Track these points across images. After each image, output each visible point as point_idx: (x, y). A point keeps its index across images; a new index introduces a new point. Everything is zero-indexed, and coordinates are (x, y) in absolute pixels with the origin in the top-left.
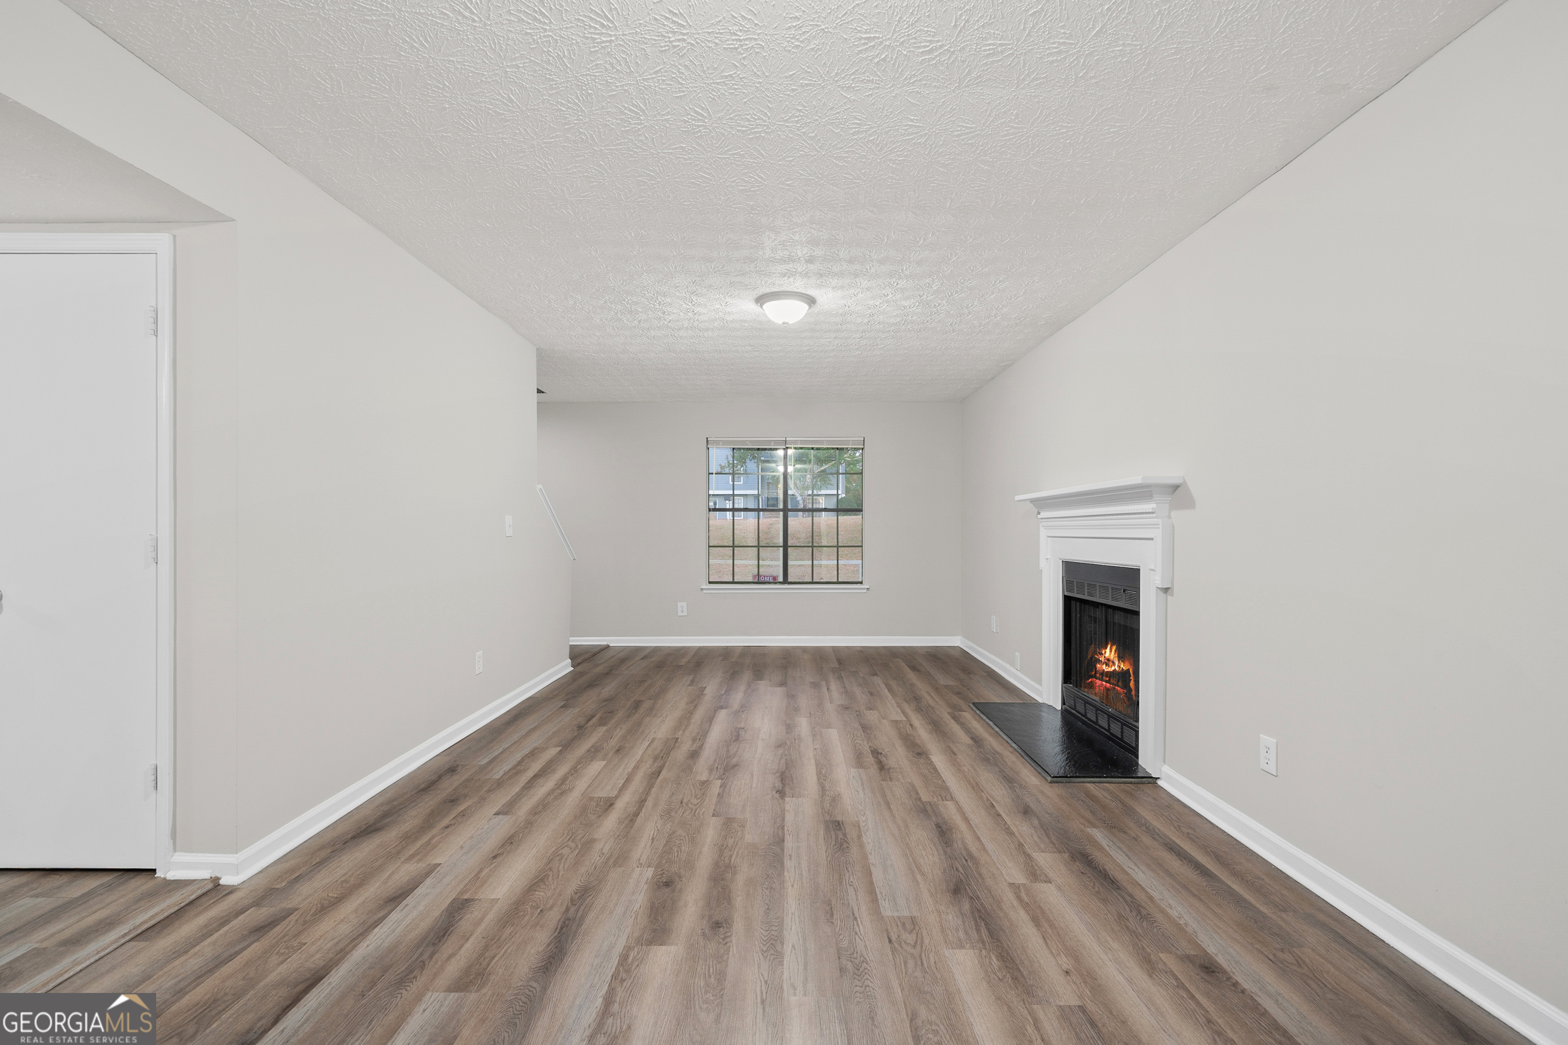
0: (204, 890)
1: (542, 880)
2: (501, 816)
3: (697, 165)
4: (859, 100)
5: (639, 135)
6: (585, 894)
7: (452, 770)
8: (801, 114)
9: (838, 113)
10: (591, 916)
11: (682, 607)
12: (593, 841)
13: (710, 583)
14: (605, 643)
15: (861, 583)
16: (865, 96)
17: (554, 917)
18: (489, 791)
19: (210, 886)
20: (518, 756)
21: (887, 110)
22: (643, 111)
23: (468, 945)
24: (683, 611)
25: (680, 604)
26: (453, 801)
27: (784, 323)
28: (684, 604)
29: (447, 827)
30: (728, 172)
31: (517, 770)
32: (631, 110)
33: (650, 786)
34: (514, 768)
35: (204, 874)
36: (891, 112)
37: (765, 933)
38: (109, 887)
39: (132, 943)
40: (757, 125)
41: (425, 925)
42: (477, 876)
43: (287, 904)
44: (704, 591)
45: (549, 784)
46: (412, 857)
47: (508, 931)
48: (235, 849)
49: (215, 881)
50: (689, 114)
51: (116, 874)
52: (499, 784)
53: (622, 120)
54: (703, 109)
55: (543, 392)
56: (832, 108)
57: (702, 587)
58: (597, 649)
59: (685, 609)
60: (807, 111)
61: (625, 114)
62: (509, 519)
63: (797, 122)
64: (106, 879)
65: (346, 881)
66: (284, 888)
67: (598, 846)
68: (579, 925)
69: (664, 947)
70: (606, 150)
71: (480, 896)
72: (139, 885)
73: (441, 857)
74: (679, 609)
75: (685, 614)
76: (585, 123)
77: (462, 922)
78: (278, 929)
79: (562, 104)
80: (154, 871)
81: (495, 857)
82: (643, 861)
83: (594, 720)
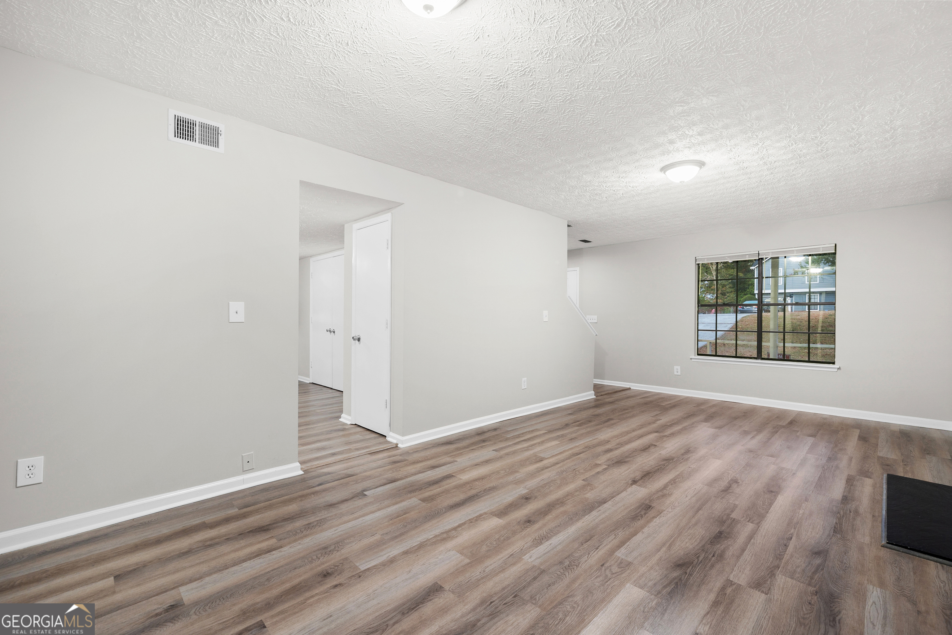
0: (393, 447)
1: (483, 479)
2: (494, 451)
3: (557, 122)
4: (605, 63)
5: (521, 122)
6: (493, 489)
7: (495, 430)
8: (582, 83)
9: (600, 73)
10: (486, 497)
11: (677, 369)
12: (517, 472)
13: (698, 355)
14: (628, 387)
15: (834, 363)
16: (606, 60)
17: (473, 492)
18: (499, 441)
19: (395, 446)
20: (525, 431)
21: (626, 60)
22: (513, 113)
23: (438, 489)
24: (677, 372)
25: (675, 367)
26: (484, 441)
27: (681, 182)
28: (679, 367)
29: (472, 450)
30: (574, 120)
31: (518, 436)
32: (508, 115)
33: (569, 458)
34: (518, 435)
35: (395, 441)
36: (630, 59)
37: (545, 533)
38: (375, 438)
39: (368, 455)
40: (566, 96)
41: (433, 478)
42: (464, 469)
43: (407, 458)
44: (693, 360)
45: (525, 445)
46: (450, 456)
47: (454, 490)
48: (403, 435)
49: (397, 445)
50: (532, 106)
51: (379, 435)
52: (507, 439)
53: (508, 119)
54: (535, 101)
55: (591, 242)
56: (595, 73)
57: (691, 357)
58: (620, 389)
59: (679, 371)
60: (583, 80)
61: (507, 117)
62: (545, 313)
63: (583, 86)
64: (376, 435)
65: (427, 457)
66: (411, 453)
67: (517, 474)
68: (478, 498)
69: (498, 519)
70: (514, 132)
71: (458, 476)
72: (381, 439)
73: (459, 460)
74: (675, 371)
75: (679, 374)
76: (496, 126)
77: (444, 482)
78: (398, 464)
79: (483, 124)
80: (386, 436)
81: (476, 465)
82: (527, 487)
83: (578, 423)
